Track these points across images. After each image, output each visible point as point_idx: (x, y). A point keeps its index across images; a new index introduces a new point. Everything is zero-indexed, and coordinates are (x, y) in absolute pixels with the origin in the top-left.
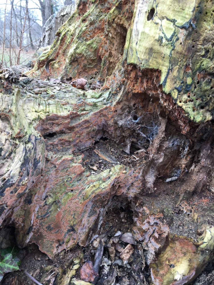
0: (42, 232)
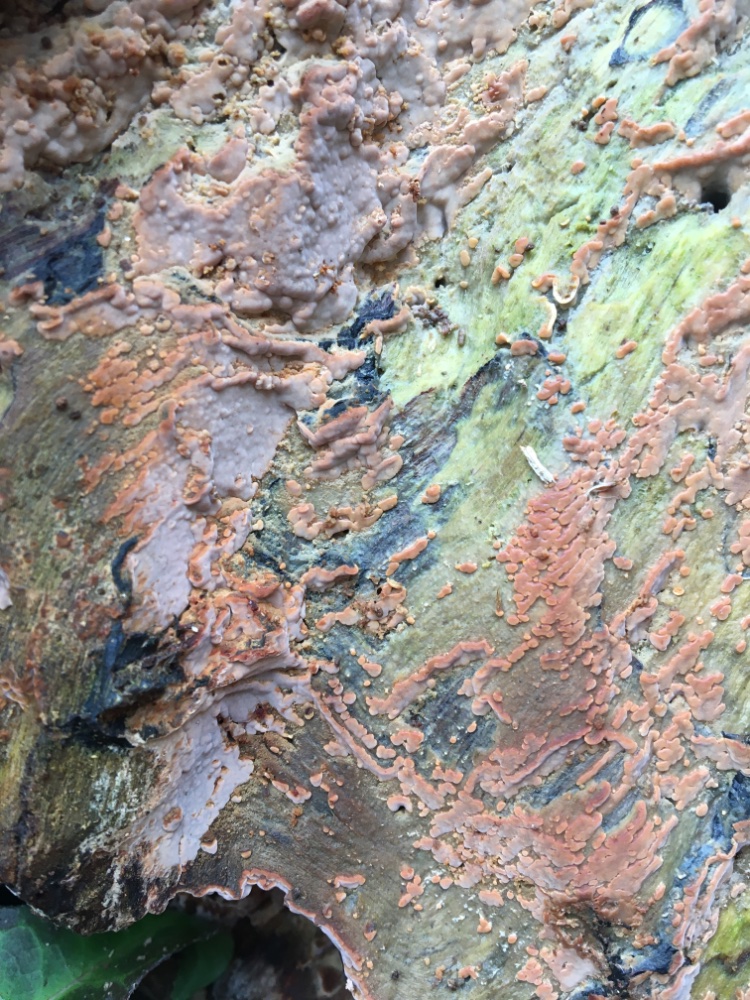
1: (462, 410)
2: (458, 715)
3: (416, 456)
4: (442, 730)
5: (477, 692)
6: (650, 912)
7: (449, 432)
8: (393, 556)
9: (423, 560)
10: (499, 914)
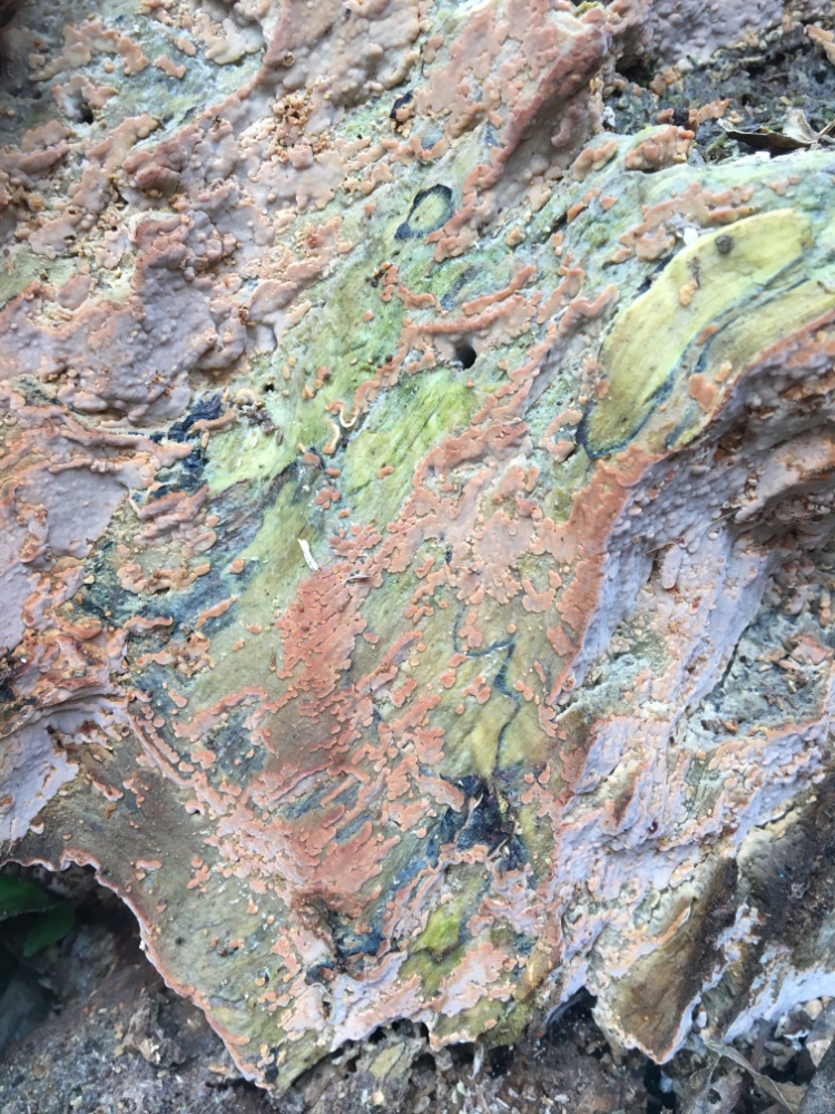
0: (168, 773)
1: (269, 500)
2: (242, 743)
3: (229, 534)
4: (230, 754)
5: (255, 727)
6: (368, 906)
7: (257, 516)
8: (201, 614)
9: (226, 618)
10: (263, 901)
